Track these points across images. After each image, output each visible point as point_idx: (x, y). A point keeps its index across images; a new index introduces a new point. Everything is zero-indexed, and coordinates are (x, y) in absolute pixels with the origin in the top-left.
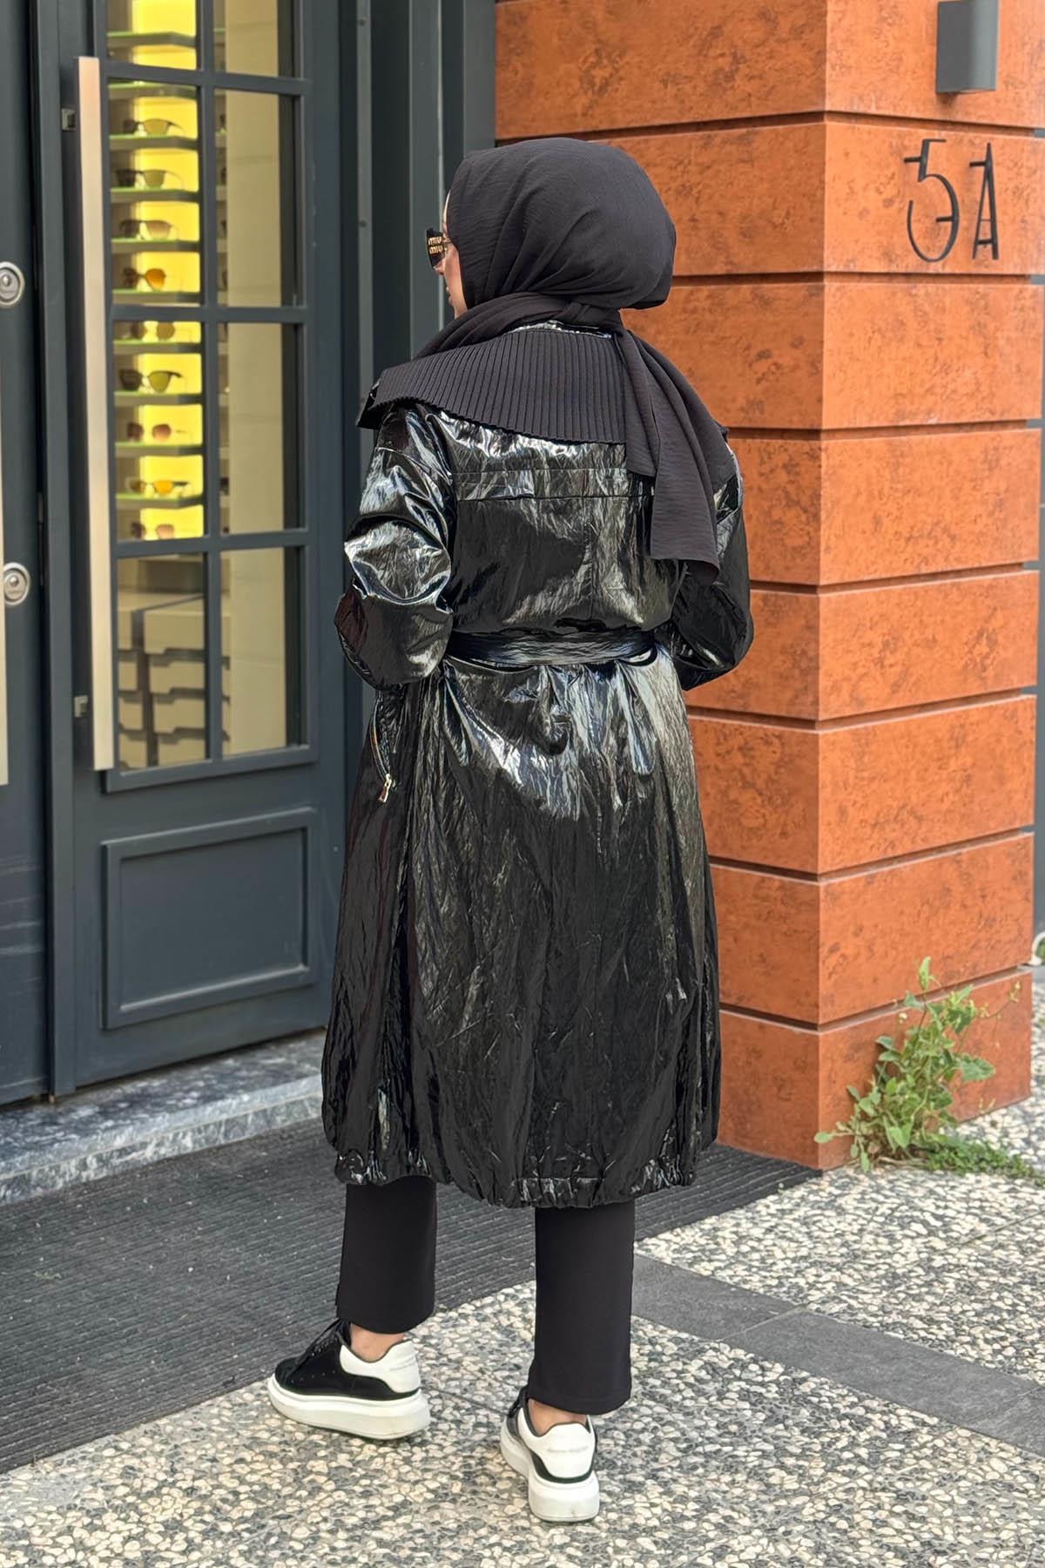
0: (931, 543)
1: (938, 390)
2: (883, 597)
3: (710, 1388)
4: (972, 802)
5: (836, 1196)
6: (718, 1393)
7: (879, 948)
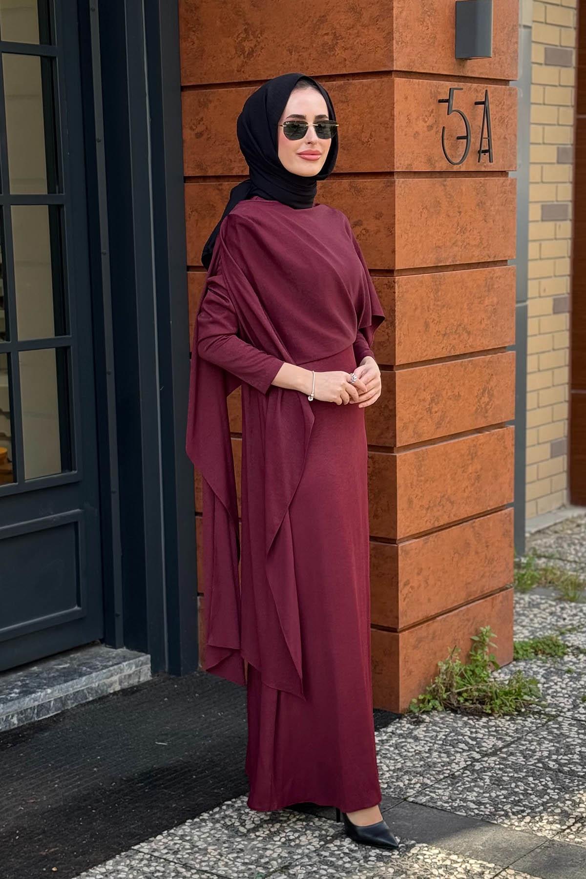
0: (456, 337)
1: (460, 244)
2: (431, 371)
3: (358, 855)
4: (480, 491)
5: (412, 730)
6: (364, 857)
7: (431, 581)
